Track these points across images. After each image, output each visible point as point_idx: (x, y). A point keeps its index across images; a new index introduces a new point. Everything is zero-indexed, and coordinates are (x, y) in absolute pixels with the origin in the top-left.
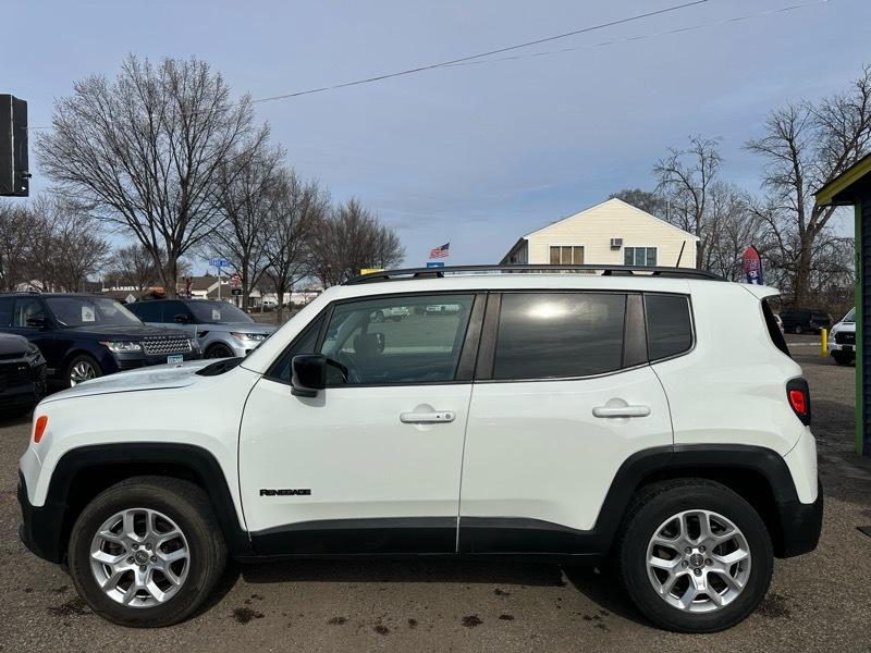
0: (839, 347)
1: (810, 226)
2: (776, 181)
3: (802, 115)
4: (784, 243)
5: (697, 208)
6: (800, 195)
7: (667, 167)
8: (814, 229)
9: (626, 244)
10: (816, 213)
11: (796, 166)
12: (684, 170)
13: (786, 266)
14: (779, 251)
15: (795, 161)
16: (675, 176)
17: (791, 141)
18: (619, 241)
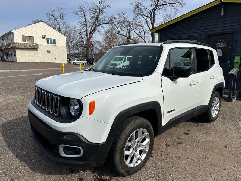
0: (112, 67)
1: (89, 37)
2: (81, 23)
3: (86, 6)
4: (84, 41)
5: (60, 29)
6: (87, 28)
7: (50, 14)
8: (90, 37)
9: (47, 37)
10: (90, 34)
11: (85, 20)
12: (55, 16)
13: (84, 47)
14: (82, 43)
15: (85, 19)
16: (53, 18)
17: (84, 13)
18: (45, 36)
